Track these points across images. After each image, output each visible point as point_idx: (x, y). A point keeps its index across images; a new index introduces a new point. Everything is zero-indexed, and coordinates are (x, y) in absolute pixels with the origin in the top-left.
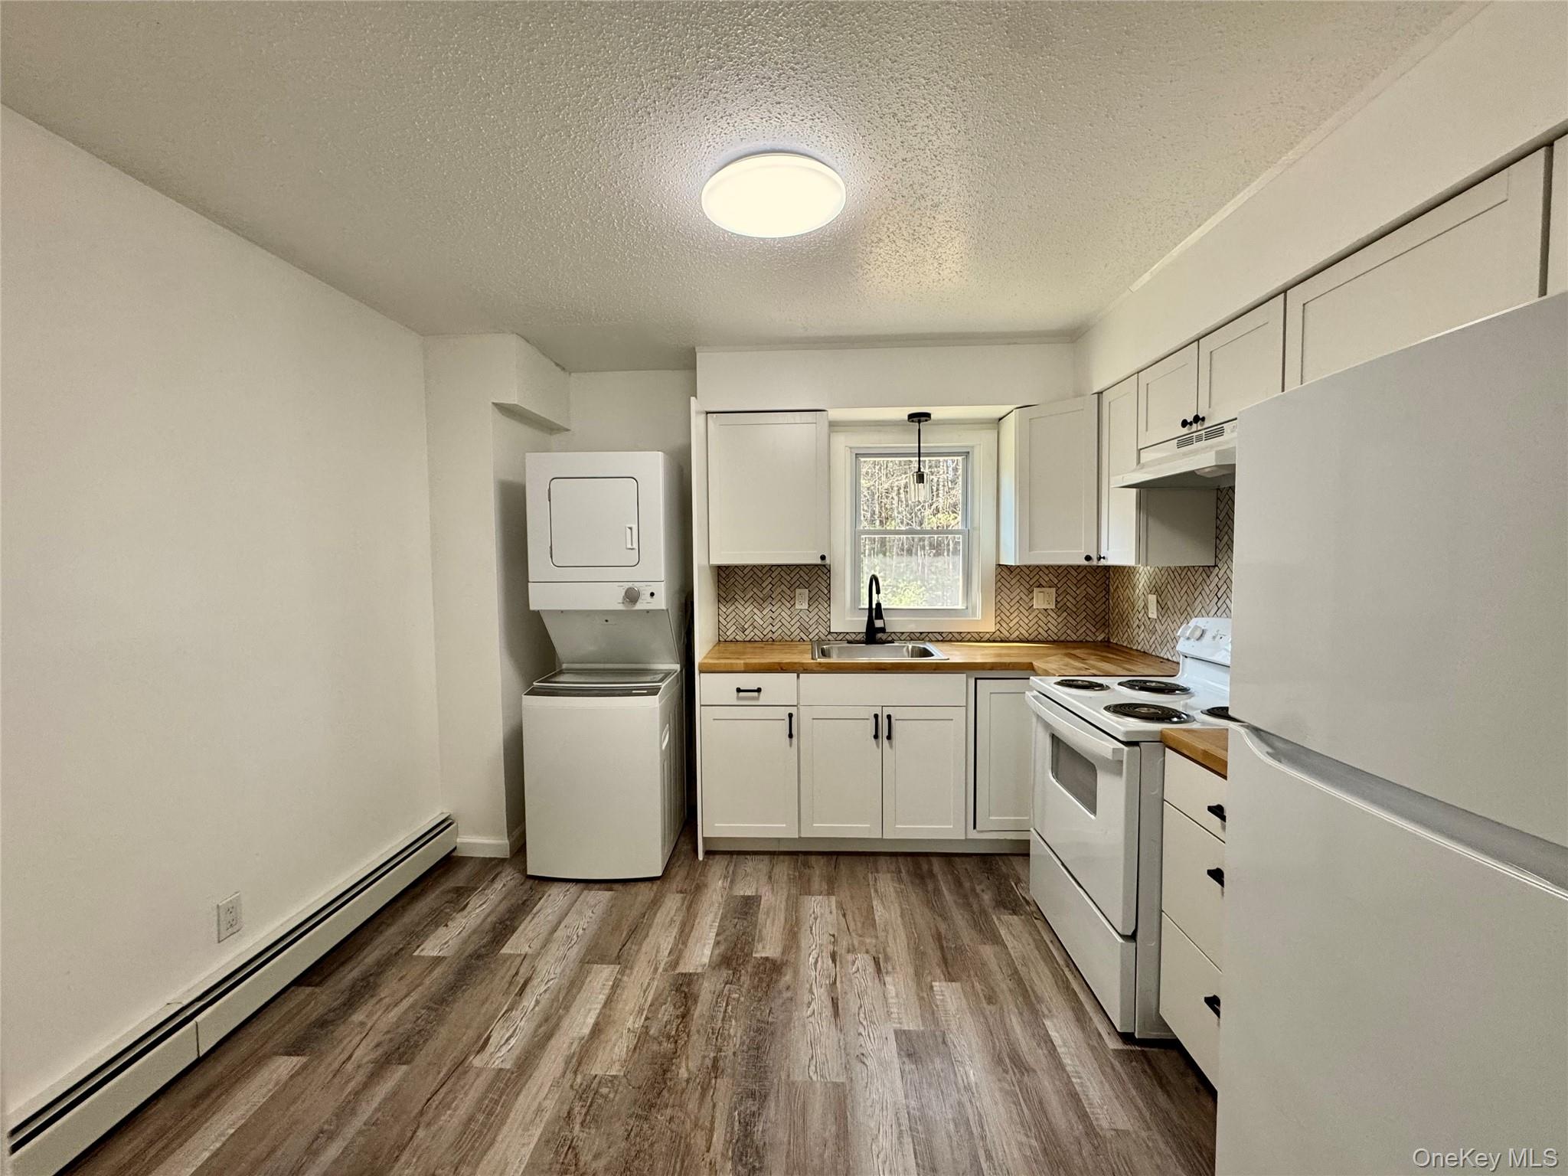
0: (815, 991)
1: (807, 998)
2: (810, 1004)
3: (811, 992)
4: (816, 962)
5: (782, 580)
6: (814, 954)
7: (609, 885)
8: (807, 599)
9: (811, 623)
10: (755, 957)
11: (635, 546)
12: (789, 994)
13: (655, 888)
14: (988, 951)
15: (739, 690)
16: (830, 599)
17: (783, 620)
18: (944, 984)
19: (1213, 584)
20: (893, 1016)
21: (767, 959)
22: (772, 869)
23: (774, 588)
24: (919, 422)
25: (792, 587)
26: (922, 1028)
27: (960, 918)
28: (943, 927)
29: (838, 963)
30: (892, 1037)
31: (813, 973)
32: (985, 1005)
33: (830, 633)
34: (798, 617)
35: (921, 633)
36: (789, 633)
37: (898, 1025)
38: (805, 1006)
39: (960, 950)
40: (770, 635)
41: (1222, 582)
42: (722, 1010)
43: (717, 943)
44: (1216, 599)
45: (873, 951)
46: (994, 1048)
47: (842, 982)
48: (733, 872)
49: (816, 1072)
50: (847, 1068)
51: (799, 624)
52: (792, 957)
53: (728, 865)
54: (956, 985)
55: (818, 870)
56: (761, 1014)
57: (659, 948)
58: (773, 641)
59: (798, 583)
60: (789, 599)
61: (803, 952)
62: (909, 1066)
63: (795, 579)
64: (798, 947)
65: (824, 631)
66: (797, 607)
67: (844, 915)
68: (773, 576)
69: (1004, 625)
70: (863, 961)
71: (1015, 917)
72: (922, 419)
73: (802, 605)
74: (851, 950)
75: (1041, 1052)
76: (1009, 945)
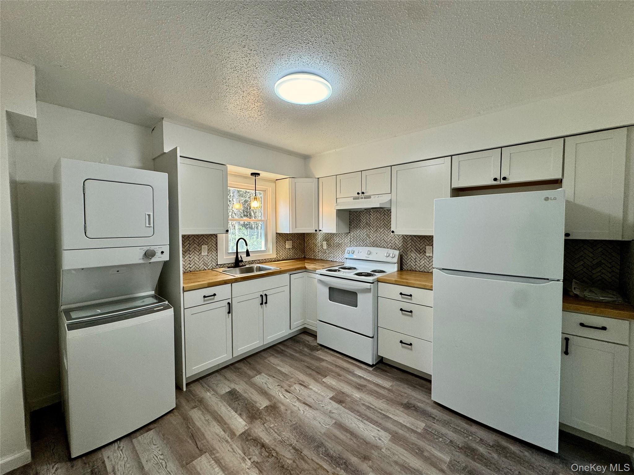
0: (296, 405)
1: (296, 409)
2: (299, 409)
3: (295, 406)
4: (285, 397)
5: (195, 242)
6: (281, 395)
7: (146, 428)
8: (207, 250)
9: (208, 261)
10: (262, 409)
11: (152, 225)
12: (289, 412)
13: (177, 414)
14: (324, 364)
15: (205, 297)
16: (217, 249)
17: (195, 261)
18: (325, 379)
19: (349, 238)
20: (324, 395)
21: (266, 407)
22: (225, 377)
23: (191, 245)
24: (255, 176)
25: (200, 245)
26: (335, 393)
27: (308, 359)
28: (306, 364)
29: (291, 392)
30: (331, 401)
31: (288, 400)
32: (340, 378)
33: (217, 265)
34: (203, 259)
35: (252, 261)
36: (198, 267)
37: (328, 397)
38: (299, 411)
39: (317, 367)
40: (189, 269)
41: (352, 237)
42: (274, 433)
43: (240, 415)
44: (350, 242)
45: (296, 382)
46: (354, 386)
47: (300, 397)
48: (208, 386)
49: (326, 425)
50: (331, 417)
51: (203, 262)
52: (274, 400)
53: (202, 385)
54: (328, 377)
55: (244, 368)
56: (289, 424)
57: (216, 434)
58: (191, 272)
59: (203, 243)
60: (198, 251)
61: (277, 397)
62: (344, 405)
63: (201, 241)
64: (272, 396)
65: (214, 264)
66: (202, 254)
67: (274, 377)
68: (190, 240)
69: (278, 255)
70: (297, 387)
71: (319, 352)
72: (257, 175)
73: (204, 253)
74: (290, 386)
75: (362, 380)
76: (327, 359)
